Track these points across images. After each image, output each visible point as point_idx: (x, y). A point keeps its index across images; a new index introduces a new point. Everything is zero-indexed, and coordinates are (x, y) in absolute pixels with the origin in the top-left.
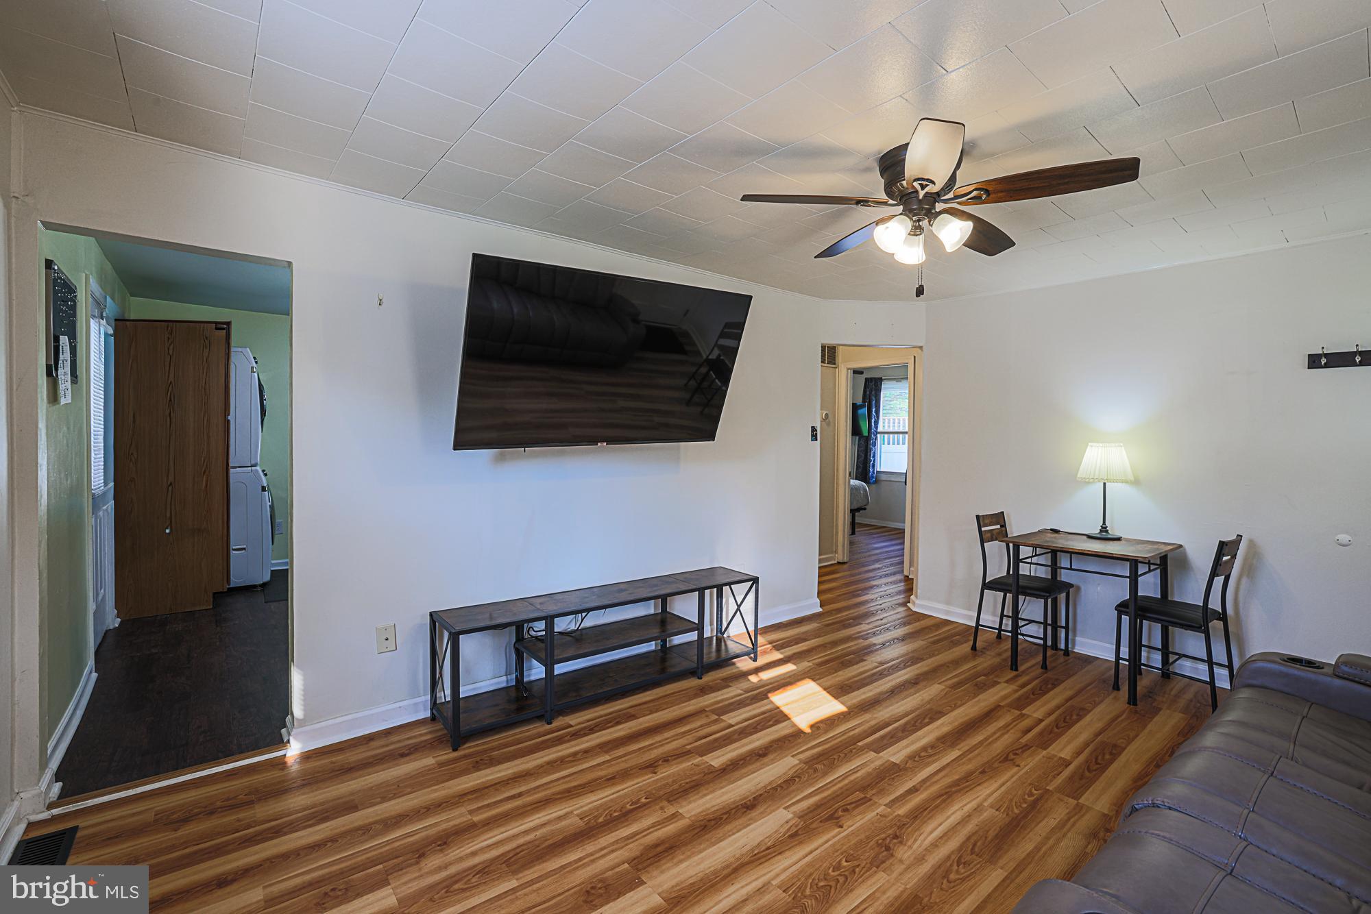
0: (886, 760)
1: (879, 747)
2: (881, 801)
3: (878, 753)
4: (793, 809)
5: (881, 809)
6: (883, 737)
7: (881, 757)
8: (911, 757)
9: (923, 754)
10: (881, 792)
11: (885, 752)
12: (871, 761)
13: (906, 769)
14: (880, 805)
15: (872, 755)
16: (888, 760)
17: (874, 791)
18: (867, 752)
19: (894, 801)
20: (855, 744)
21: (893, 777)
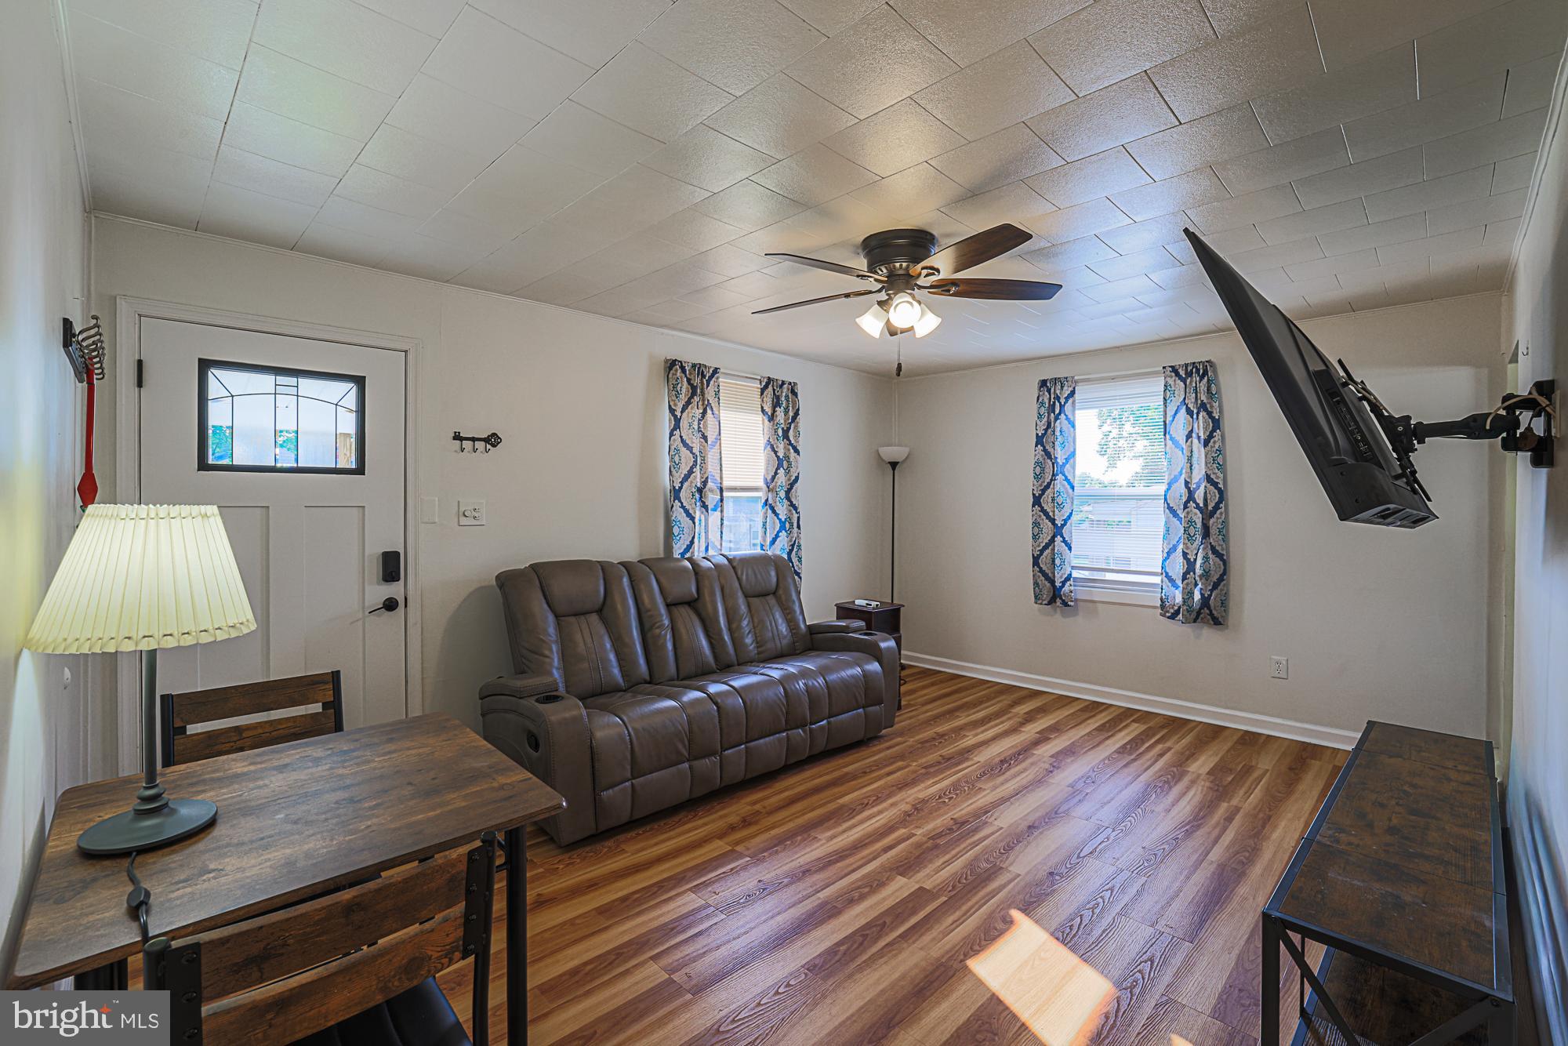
0: (911, 880)
1: (921, 896)
2: (920, 837)
3: (921, 888)
4: (995, 828)
5: (919, 832)
6: (914, 912)
7: (917, 882)
8: (882, 885)
9: (867, 890)
10: (919, 845)
11: (913, 889)
12: (929, 876)
13: (891, 870)
14: (920, 835)
15: (928, 885)
16: (909, 879)
17: (926, 845)
18: (934, 888)
19: (908, 838)
20: (950, 898)
21: (906, 861)
